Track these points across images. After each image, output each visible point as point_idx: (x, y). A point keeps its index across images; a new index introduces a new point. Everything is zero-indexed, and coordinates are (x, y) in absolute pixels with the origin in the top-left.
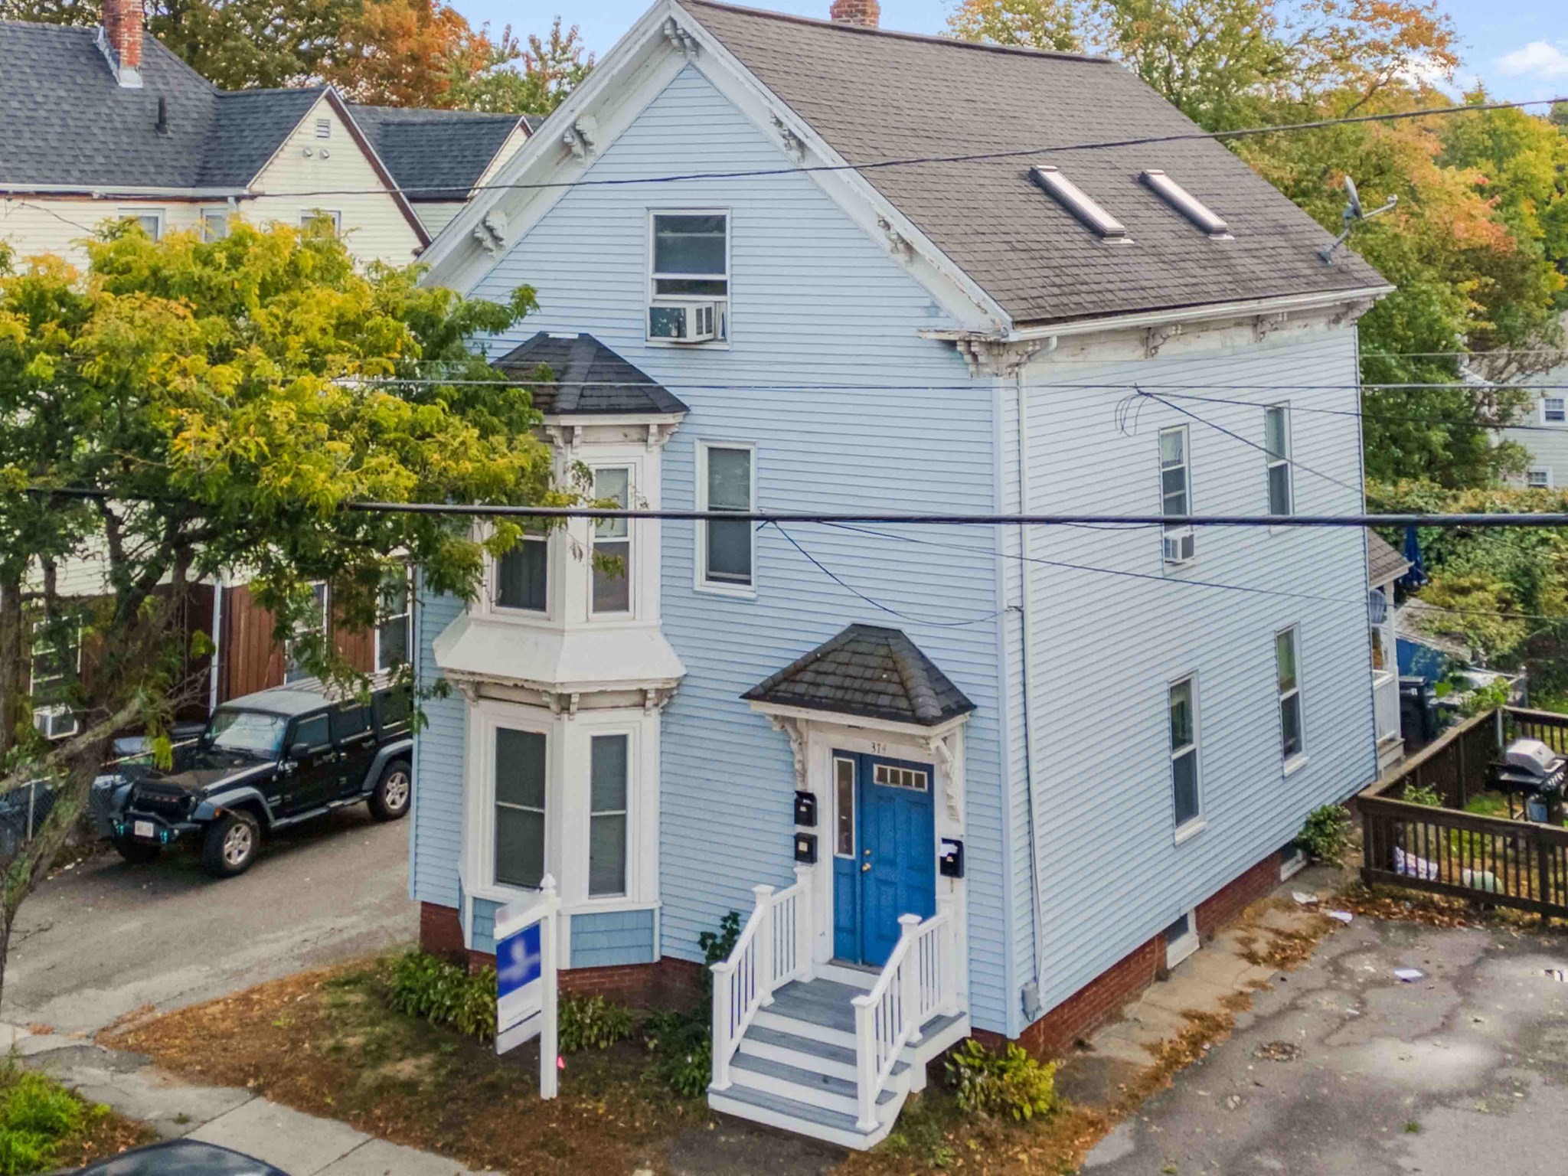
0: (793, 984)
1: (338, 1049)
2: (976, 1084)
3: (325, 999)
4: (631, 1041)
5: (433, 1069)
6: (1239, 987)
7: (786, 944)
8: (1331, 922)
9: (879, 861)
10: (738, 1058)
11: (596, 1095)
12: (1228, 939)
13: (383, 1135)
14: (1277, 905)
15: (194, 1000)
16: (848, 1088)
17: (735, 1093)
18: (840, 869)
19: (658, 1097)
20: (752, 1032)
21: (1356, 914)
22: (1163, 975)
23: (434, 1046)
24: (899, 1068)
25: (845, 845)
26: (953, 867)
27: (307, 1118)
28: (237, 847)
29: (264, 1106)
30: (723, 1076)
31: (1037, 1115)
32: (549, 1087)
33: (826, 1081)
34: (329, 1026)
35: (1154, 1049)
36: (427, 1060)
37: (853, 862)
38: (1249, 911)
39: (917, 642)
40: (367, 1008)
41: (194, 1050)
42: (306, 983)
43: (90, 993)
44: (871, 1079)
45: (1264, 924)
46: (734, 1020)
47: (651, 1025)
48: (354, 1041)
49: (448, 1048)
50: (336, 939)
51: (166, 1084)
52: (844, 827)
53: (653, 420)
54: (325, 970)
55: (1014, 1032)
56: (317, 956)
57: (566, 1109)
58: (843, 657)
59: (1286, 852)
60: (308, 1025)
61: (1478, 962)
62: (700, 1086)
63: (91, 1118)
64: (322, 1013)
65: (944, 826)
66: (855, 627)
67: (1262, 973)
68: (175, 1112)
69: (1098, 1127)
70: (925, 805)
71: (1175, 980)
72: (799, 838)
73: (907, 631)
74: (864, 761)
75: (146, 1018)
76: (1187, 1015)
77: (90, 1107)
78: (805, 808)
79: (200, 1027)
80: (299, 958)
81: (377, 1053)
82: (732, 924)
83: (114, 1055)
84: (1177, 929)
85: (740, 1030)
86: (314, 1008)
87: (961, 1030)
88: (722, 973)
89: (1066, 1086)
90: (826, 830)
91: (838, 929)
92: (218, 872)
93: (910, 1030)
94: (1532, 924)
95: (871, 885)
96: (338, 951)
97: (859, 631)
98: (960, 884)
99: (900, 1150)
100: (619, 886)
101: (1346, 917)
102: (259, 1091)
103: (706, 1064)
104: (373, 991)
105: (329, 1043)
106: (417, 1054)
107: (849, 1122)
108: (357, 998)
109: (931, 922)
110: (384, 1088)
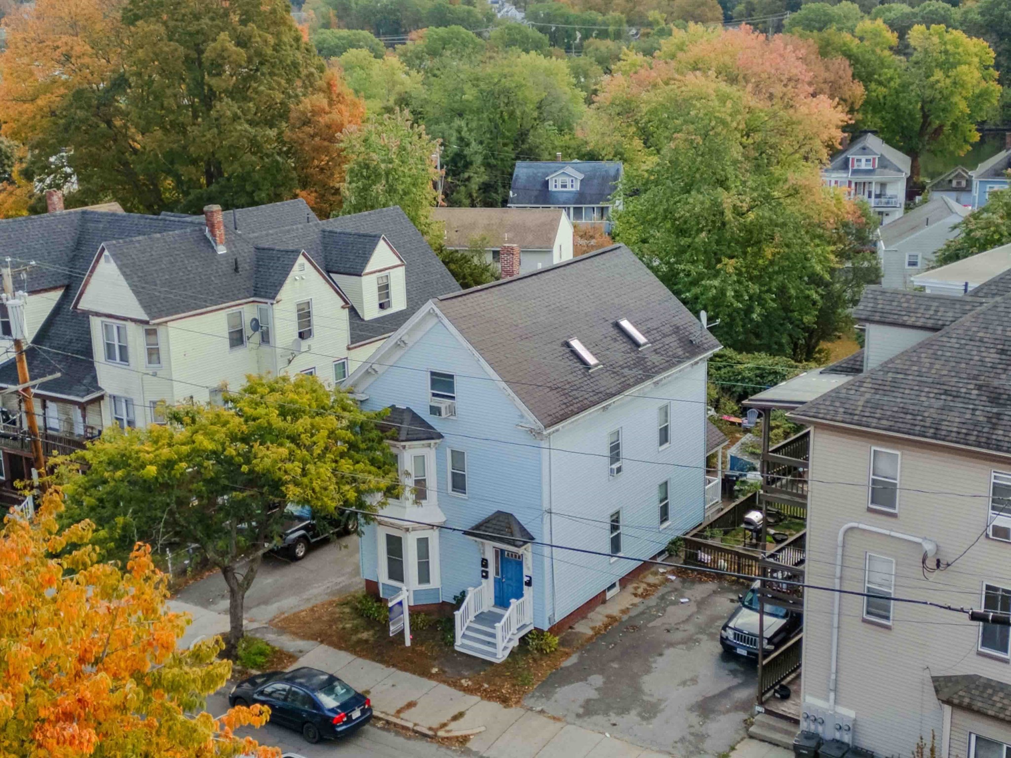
0: (482, 613)
1: (344, 628)
2: (533, 643)
3: (337, 610)
4: (433, 627)
5: (373, 636)
6: (628, 606)
7: (479, 602)
8: (668, 580)
9: (508, 579)
10: (464, 636)
11: (422, 645)
12: (630, 588)
13: (360, 657)
14: (652, 574)
15: (296, 610)
16: (494, 645)
17: (463, 646)
18: (496, 580)
19: (440, 646)
20: (468, 628)
21: (678, 576)
22: (604, 602)
23: (373, 628)
24: (510, 640)
25: (497, 573)
26: (529, 584)
27: (336, 651)
28: (300, 551)
29: (324, 647)
30: (459, 641)
31: (551, 652)
32: (408, 643)
33: (489, 643)
34: (340, 620)
35: (593, 628)
36: (371, 632)
37: (500, 579)
38: (642, 576)
39: (518, 518)
40: (351, 614)
41: (300, 628)
42: (330, 603)
43: (263, 607)
44: (501, 645)
45: (644, 580)
46: (462, 625)
47: (439, 622)
48: (348, 626)
49: (377, 628)
50: (338, 587)
51: (294, 640)
52: (497, 568)
53: (432, 442)
54: (336, 599)
55: (546, 629)
56: (333, 594)
57: (413, 649)
58: (494, 522)
59: (661, 553)
60: (333, 621)
61: (709, 596)
62: (452, 643)
63: (274, 651)
64: (337, 615)
65: (526, 572)
66: (499, 512)
67: (637, 600)
68: (298, 649)
69: (568, 655)
70: (520, 564)
71: (608, 604)
72: (483, 571)
73: (514, 514)
74: (502, 551)
75: (283, 617)
76: (607, 616)
77: (273, 648)
78: (484, 563)
79: (300, 620)
80: (326, 594)
81: (355, 630)
82: (463, 594)
83: (275, 629)
84: (613, 586)
85: (464, 629)
86: (334, 613)
87: (531, 627)
88: (458, 614)
89: (562, 643)
90: (491, 570)
91: (496, 597)
92: (295, 559)
93: (514, 630)
94: (733, 581)
95: (505, 586)
96: (340, 591)
97: (499, 513)
98: (531, 588)
99: (510, 663)
100: (428, 581)
101: (673, 578)
102: (322, 642)
103: (454, 637)
104: (352, 608)
105: (341, 626)
106: (368, 630)
107: (494, 655)
108: (347, 610)
109: (521, 600)
110: (360, 642)
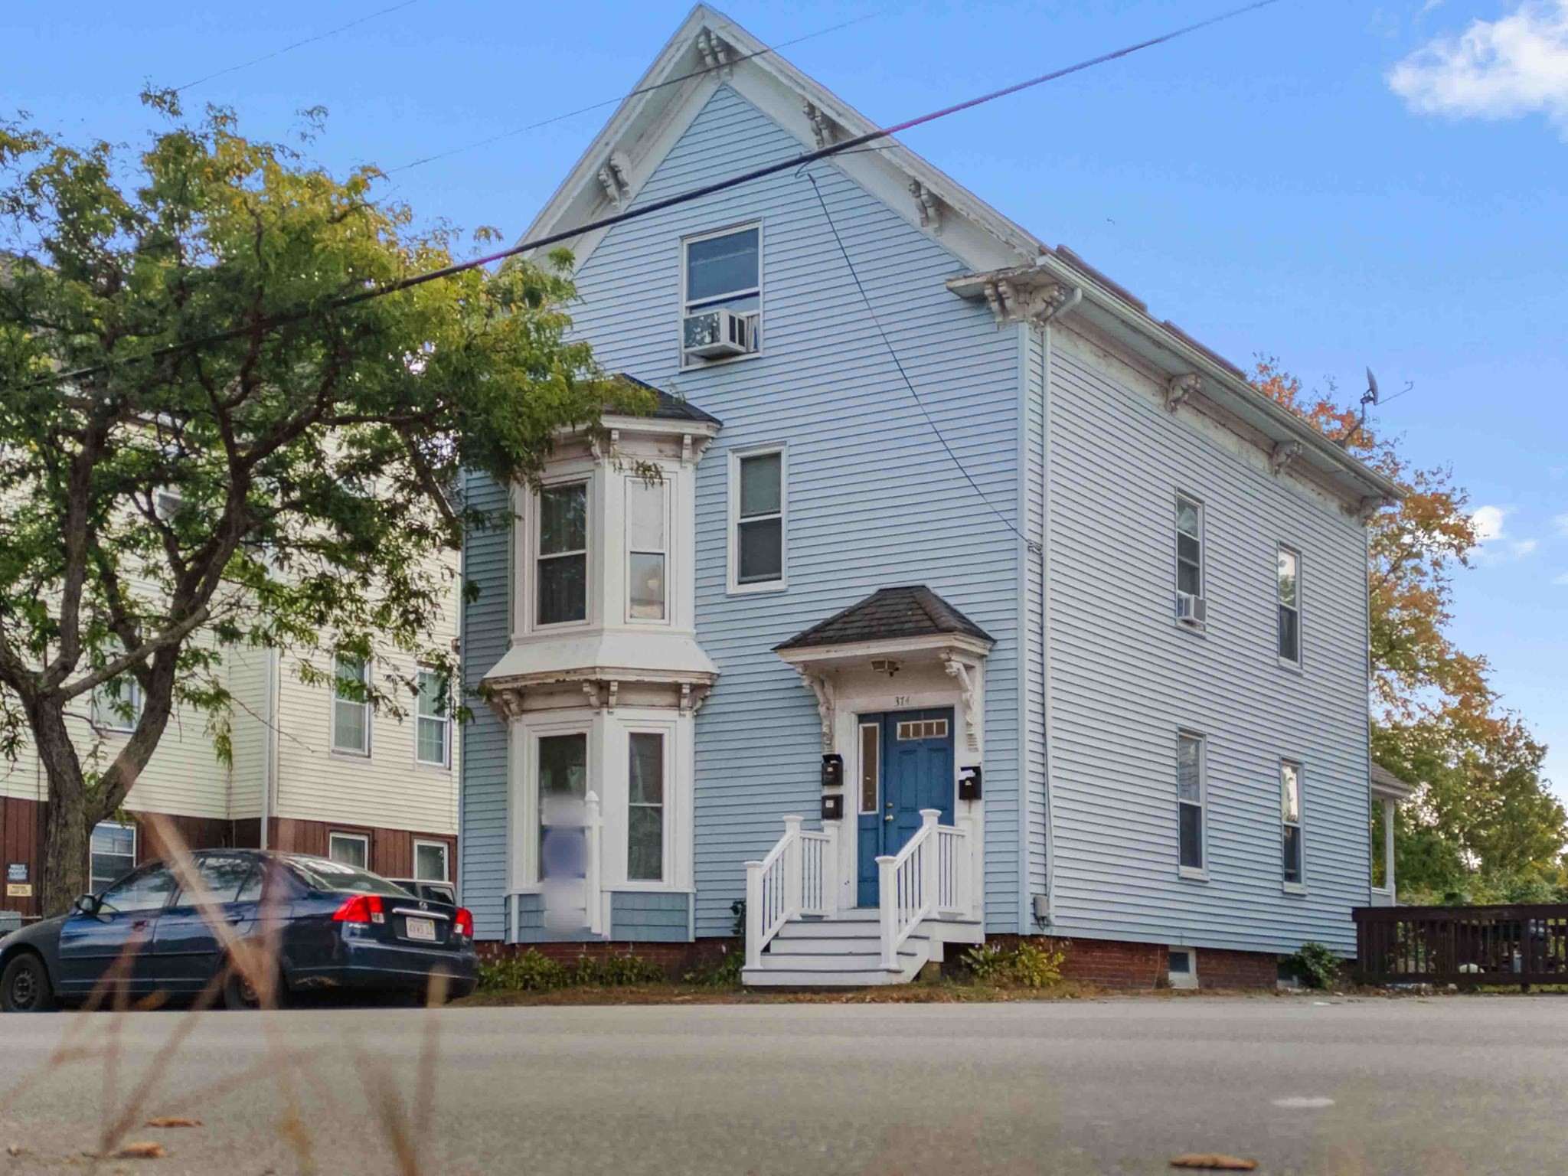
7: (814, 882)
9: (903, 810)
25: (868, 802)
26: (972, 791)
30: (755, 962)
37: (877, 816)
39: (942, 594)
52: (868, 787)
53: (688, 428)
55: (1025, 931)
58: (869, 611)
65: (963, 757)
66: (883, 592)
70: (945, 747)
72: (826, 798)
73: (930, 584)
74: (888, 718)
78: (832, 770)
85: (771, 933)
87: (977, 933)
90: (852, 790)
91: (861, 879)
93: (930, 908)
95: (893, 834)
98: (978, 807)
100: (656, 874)
109: (950, 828)
